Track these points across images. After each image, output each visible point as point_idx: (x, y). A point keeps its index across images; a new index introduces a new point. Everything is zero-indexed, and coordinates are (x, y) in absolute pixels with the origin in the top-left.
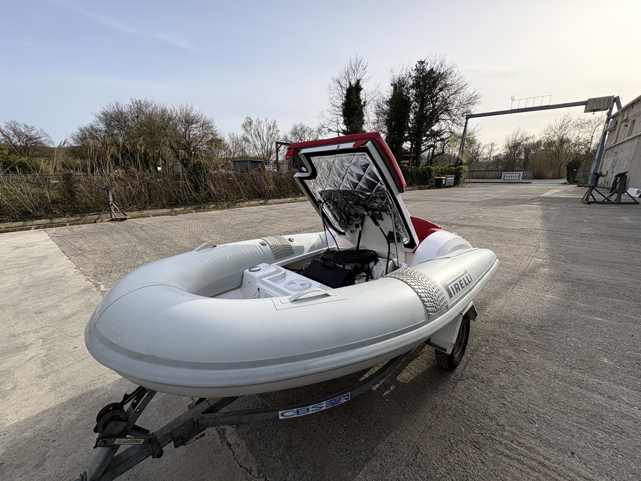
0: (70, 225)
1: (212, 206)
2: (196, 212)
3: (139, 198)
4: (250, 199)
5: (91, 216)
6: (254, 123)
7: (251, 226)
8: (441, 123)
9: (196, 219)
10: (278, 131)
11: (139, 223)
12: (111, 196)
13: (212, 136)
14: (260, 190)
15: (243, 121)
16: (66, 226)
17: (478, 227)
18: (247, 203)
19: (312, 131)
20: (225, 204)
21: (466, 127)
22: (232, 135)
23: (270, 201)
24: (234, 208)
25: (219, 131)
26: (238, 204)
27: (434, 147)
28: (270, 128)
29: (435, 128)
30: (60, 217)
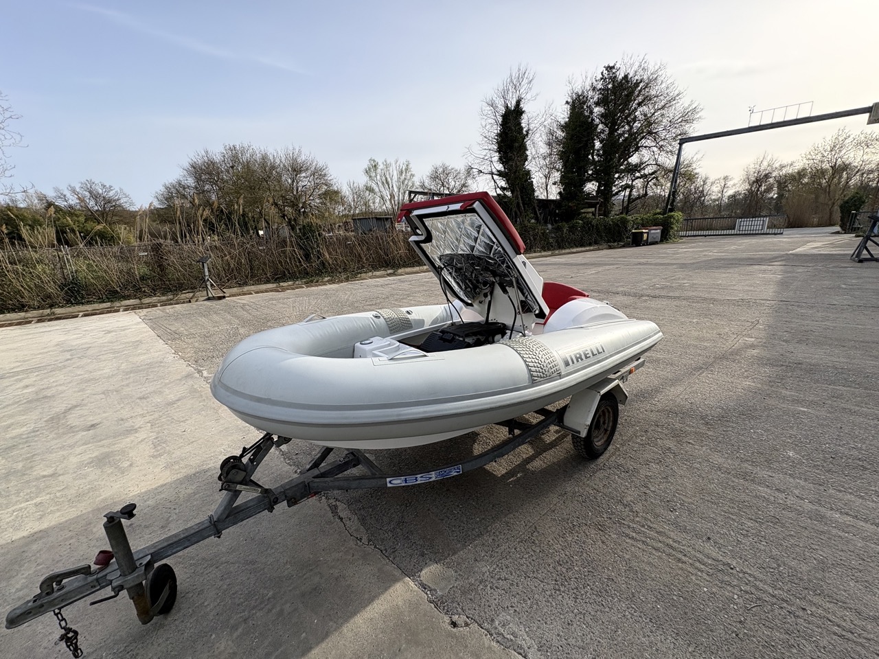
0: (161, 306)
1: (326, 279)
2: (307, 287)
3: (239, 270)
4: (375, 268)
5: (184, 295)
6: (381, 166)
7: (374, 303)
8: (642, 153)
9: (308, 295)
10: (413, 175)
11: (239, 301)
12: (206, 270)
13: (326, 187)
14: (388, 256)
15: (365, 164)
16: (157, 306)
17: (678, 298)
18: (370, 274)
19: (459, 173)
20: (343, 276)
21: (679, 155)
22: (352, 185)
23: (400, 271)
24: (354, 281)
25: (335, 180)
26: (359, 275)
27: (631, 187)
28: (402, 172)
29: (634, 159)
30: (150, 296)
